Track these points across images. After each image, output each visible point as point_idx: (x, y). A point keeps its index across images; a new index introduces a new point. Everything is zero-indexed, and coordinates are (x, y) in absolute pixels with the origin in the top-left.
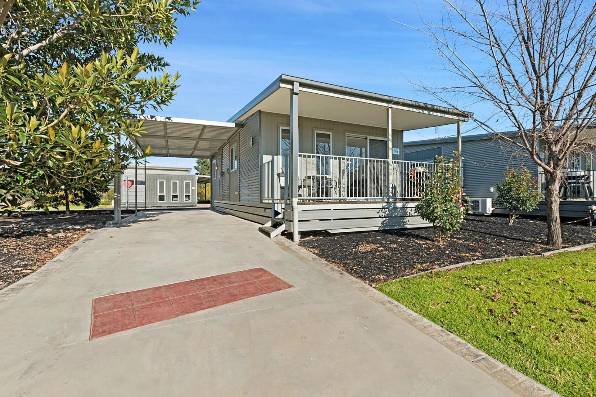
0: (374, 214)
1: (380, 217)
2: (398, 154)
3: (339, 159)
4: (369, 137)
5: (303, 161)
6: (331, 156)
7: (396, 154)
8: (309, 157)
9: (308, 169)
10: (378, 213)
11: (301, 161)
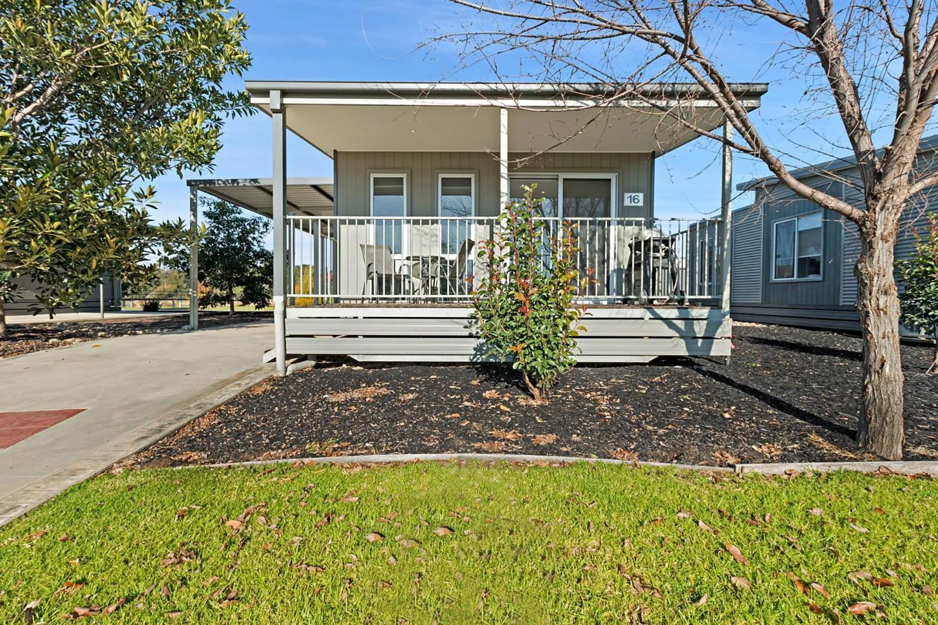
0: (458, 329)
1: (471, 336)
2: (641, 204)
3: (490, 222)
4: (562, 176)
5: (415, 231)
6: (473, 218)
7: (633, 204)
8: (425, 222)
9: (425, 246)
10: (466, 327)
11: (411, 233)
